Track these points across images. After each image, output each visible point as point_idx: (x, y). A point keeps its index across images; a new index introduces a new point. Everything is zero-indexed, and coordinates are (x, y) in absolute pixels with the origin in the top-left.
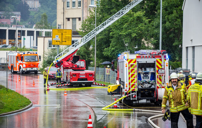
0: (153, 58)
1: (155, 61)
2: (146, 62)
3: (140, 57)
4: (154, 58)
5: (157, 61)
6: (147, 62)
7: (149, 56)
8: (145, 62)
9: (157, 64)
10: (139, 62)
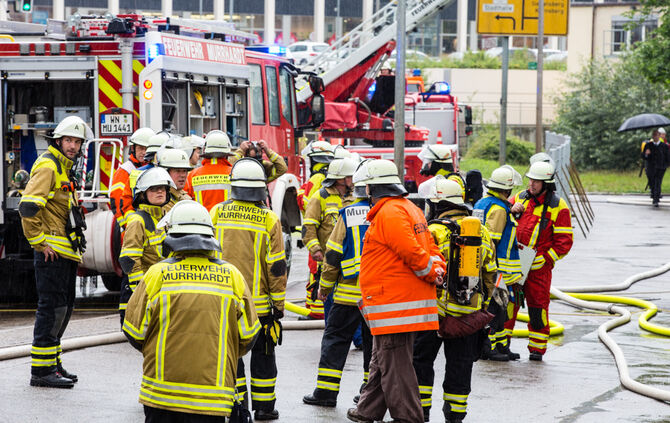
0: (80, 58)
1: (91, 73)
2: (47, 74)
3: (17, 47)
4: (84, 58)
5: (103, 71)
6: (53, 76)
7: (63, 47)
8: (41, 76)
9: (100, 84)
10: (10, 78)
